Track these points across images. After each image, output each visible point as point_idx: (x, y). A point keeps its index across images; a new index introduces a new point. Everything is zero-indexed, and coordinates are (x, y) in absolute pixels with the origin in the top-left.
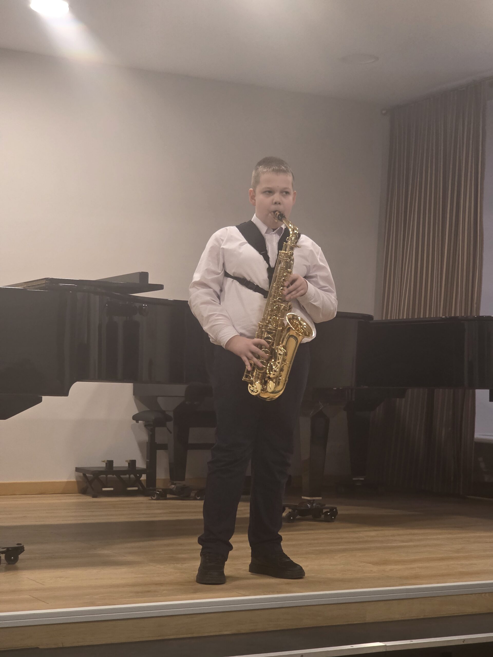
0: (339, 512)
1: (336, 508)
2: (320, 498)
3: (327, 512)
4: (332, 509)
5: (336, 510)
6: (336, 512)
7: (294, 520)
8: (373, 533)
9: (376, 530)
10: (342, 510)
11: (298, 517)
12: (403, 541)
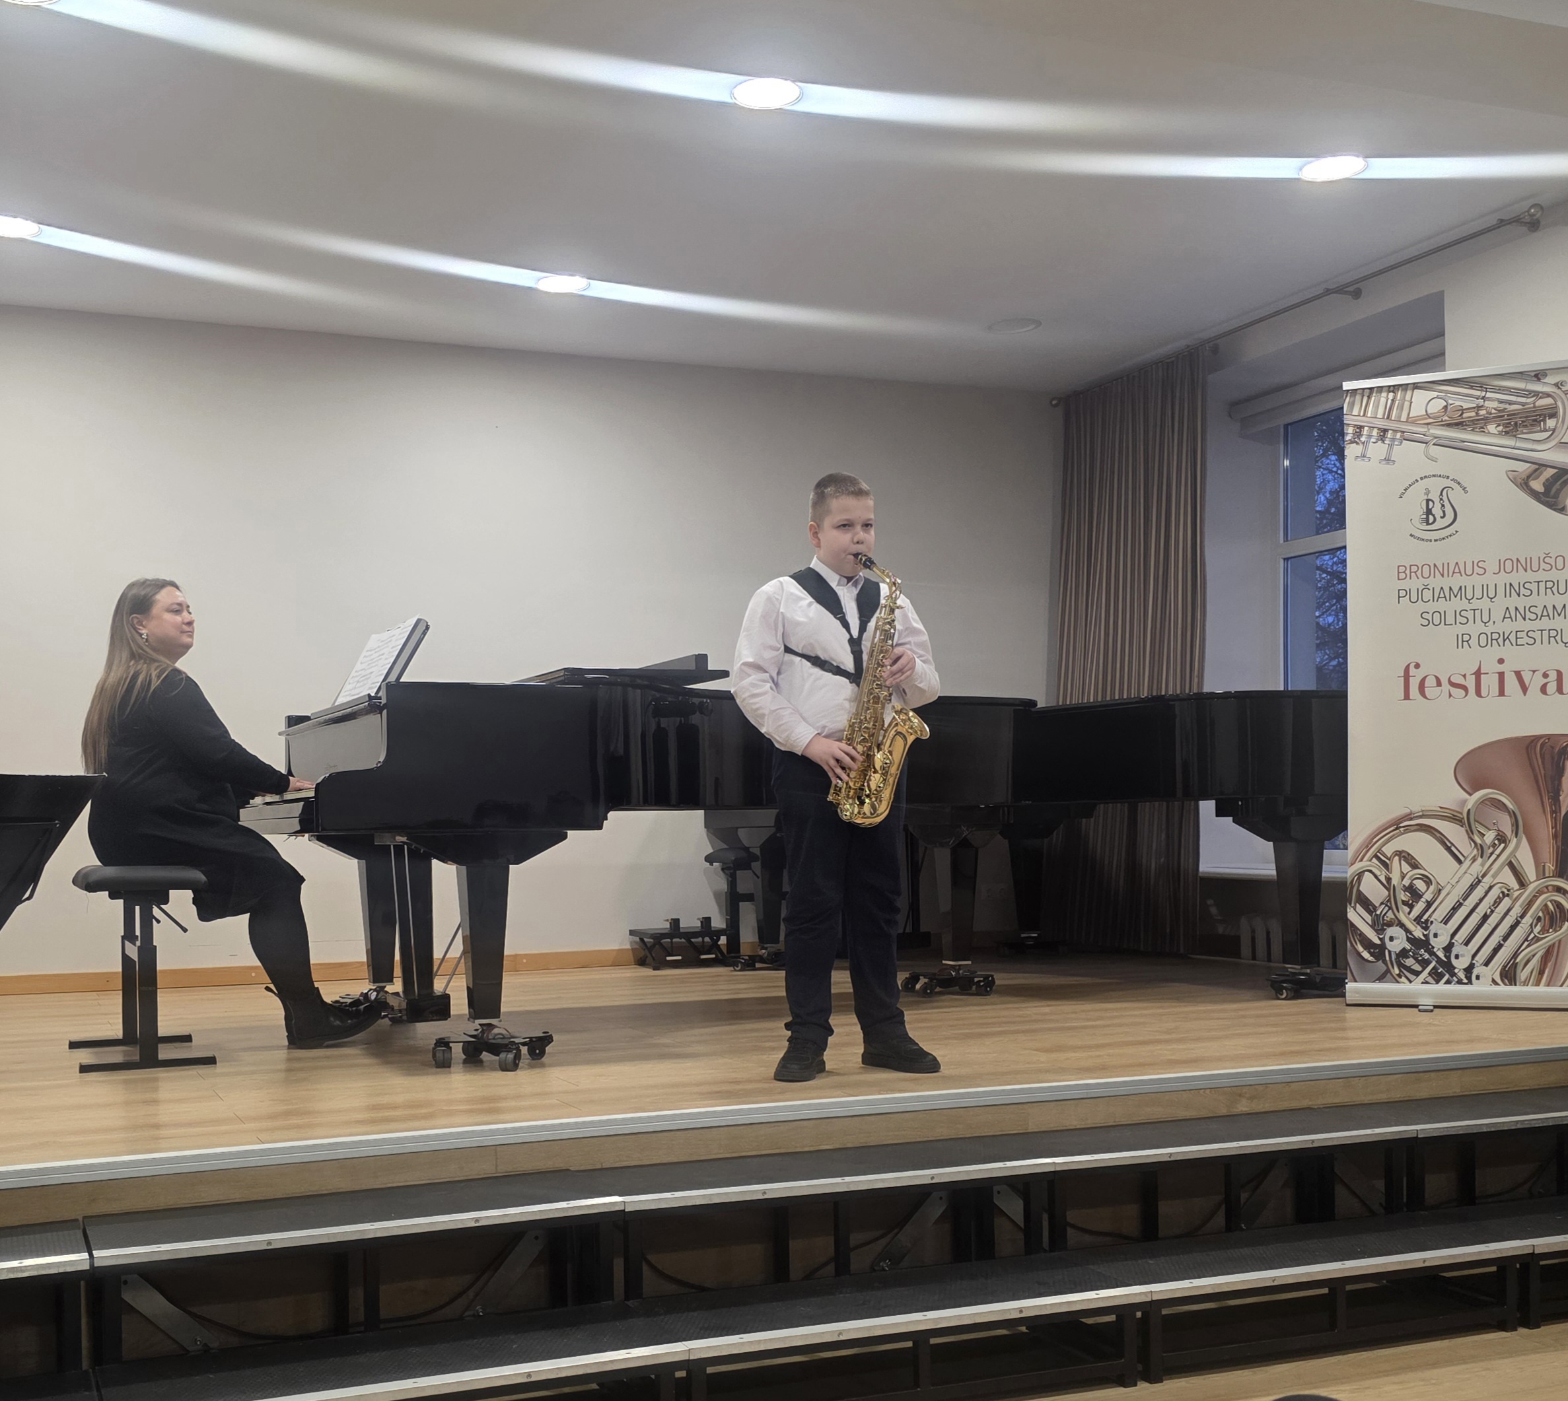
0: (997, 982)
1: (992, 976)
2: (970, 962)
3: (980, 981)
4: (986, 978)
5: (993, 979)
6: (993, 981)
7: (933, 994)
8: (1047, 1010)
9: (1048, 1006)
10: (1001, 979)
11: (938, 989)
12: (1088, 1020)
